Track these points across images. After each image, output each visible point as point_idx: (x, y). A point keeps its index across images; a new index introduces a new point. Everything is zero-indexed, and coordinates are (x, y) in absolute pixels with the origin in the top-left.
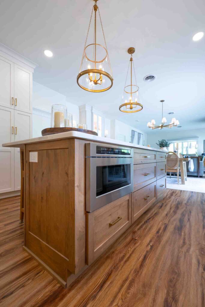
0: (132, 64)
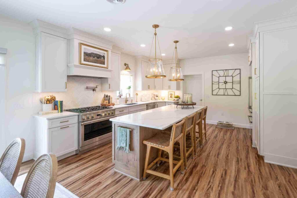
0: (156, 37)
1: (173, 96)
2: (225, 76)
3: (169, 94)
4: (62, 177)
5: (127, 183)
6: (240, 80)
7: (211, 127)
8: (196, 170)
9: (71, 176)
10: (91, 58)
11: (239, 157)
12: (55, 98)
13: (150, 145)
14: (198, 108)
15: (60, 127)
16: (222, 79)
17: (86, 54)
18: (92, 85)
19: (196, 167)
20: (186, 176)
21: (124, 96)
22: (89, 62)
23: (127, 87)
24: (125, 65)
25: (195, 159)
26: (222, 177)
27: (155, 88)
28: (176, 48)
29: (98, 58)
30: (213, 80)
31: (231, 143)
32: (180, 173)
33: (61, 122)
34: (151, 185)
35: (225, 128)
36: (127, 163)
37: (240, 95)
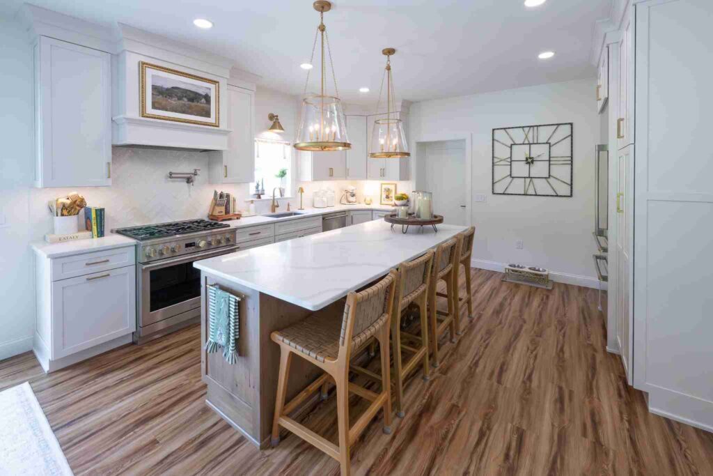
0: (325, 38)
1: (393, 195)
2: (530, 144)
3: (383, 190)
4: (69, 414)
5: (223, 453)
6: (572, 154)
7: (488, 279)
8: (429, 424)
9: (94, 411)
10: (174, 102)
11: (564, 385)
12: (82, 200)
13: (288, 346)
14: (448, 233)
15: (86, 277)
16: (521, 153)
17: (157, 90)
18: (185, 168)
19: (431, 410)
20: (396, 444)
21: (267, 196)
22: (167, 110)
23: (278, 173)
24: (272, 117)
25: (432, 383)
26: (507, 456)
27: (346, 175)
28: (389, 68)
29: (191, 100)
30: (495, 155)
31: (539, 335)
32: (381, 430)
33: (87, 264)
34: (288, 466)
35: (527, 284)
36: (233, 389)
37: (571, 196)
